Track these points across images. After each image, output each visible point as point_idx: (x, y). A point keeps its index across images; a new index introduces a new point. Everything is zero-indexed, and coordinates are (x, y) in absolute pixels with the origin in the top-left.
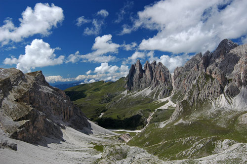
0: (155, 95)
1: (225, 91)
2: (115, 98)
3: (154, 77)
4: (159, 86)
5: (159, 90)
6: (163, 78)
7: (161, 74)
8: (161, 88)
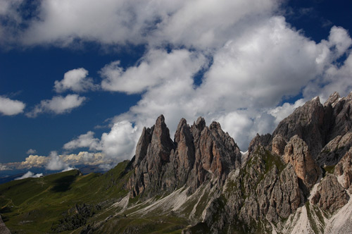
0: (194, 210)
1: (310, 198)
2: (96, 216)
3: (197, 160)
4: (208, 185)
5: (206, 194)
6: (219, 164)
7: (214, 153)
8: (212, 190)
